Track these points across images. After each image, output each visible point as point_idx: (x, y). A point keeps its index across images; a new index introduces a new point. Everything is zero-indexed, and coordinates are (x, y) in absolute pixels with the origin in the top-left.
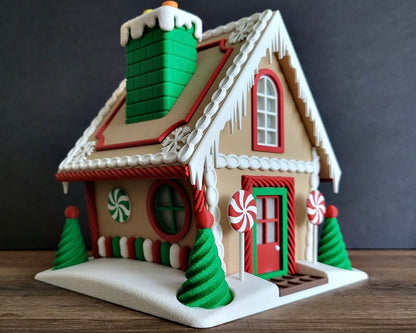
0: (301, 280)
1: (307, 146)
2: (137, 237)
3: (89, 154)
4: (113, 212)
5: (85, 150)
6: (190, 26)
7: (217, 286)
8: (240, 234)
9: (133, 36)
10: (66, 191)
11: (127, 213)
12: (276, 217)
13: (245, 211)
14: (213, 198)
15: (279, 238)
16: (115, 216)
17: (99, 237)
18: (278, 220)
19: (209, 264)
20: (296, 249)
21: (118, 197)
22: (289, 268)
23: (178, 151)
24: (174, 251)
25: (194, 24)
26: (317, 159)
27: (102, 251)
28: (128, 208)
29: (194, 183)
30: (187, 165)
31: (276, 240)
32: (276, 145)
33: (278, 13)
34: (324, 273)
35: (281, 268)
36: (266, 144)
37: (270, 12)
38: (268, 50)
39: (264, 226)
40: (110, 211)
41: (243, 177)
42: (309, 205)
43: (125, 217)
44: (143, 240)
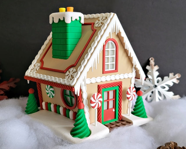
0: (122, 124)
1: (130, 66)
2: (58, 105)
3: (38, 70)
4: (48, 93)
5: (36, 67)
6: (78, 19)
7: (84, 130)
8: (95, 109)
9: (55, 22)
10: (28, 83)
11: (53, 95)
12: (114, 98)
13: (97, 101)
14: (85, 96)
15: (114, 106)
16: (49, 95)
17: (43, 101)
18: (114, 99)
19: (81, 122)
20: (122, 111)
21: (50, 88)
22: (119, 118)
23: (71, 79)
24: (71, 114)
25: (80, 17)
26: (134, 71)
27: (44, 107)
28: (54, 94)
29: (76, 94)
30: (74, 87)
31: (113, 107)
32: (114, 69)
33: (115, 15)
34: (131, 121)
35: (115, 118)
36: (110, 70)
37: (112, 14)
38: (110, 33)
39: (108, 102)
40: (47, 93)
41: (98, 86)
42: (128, 93)
43: (53, 97)
44: (60, 106)
